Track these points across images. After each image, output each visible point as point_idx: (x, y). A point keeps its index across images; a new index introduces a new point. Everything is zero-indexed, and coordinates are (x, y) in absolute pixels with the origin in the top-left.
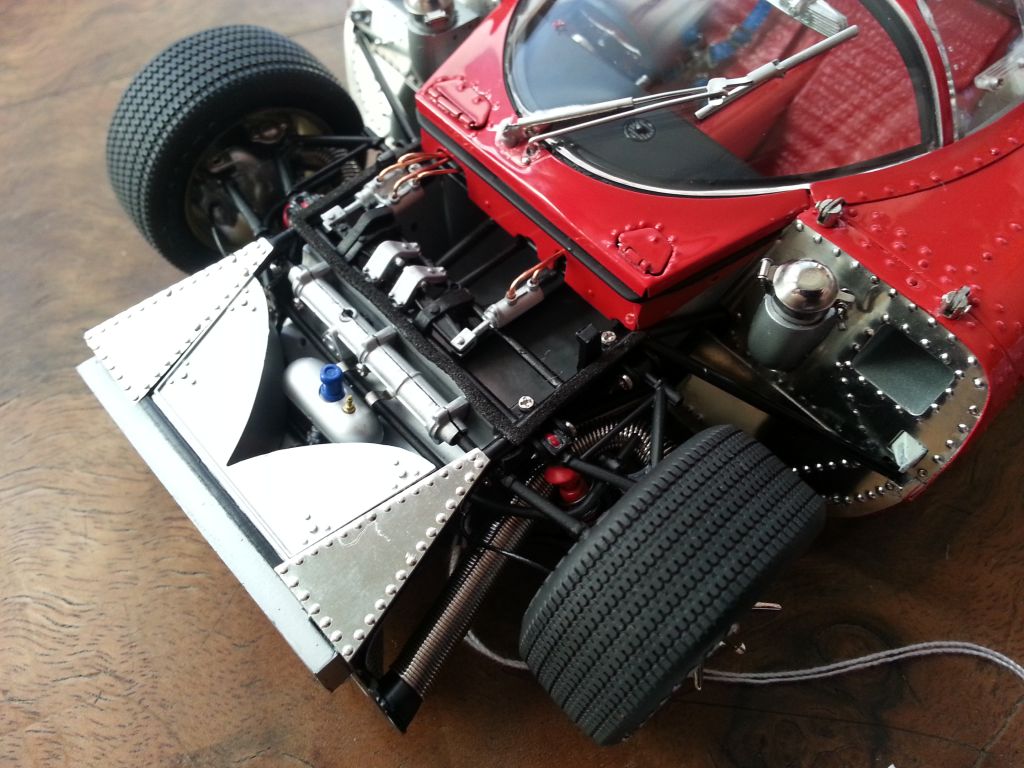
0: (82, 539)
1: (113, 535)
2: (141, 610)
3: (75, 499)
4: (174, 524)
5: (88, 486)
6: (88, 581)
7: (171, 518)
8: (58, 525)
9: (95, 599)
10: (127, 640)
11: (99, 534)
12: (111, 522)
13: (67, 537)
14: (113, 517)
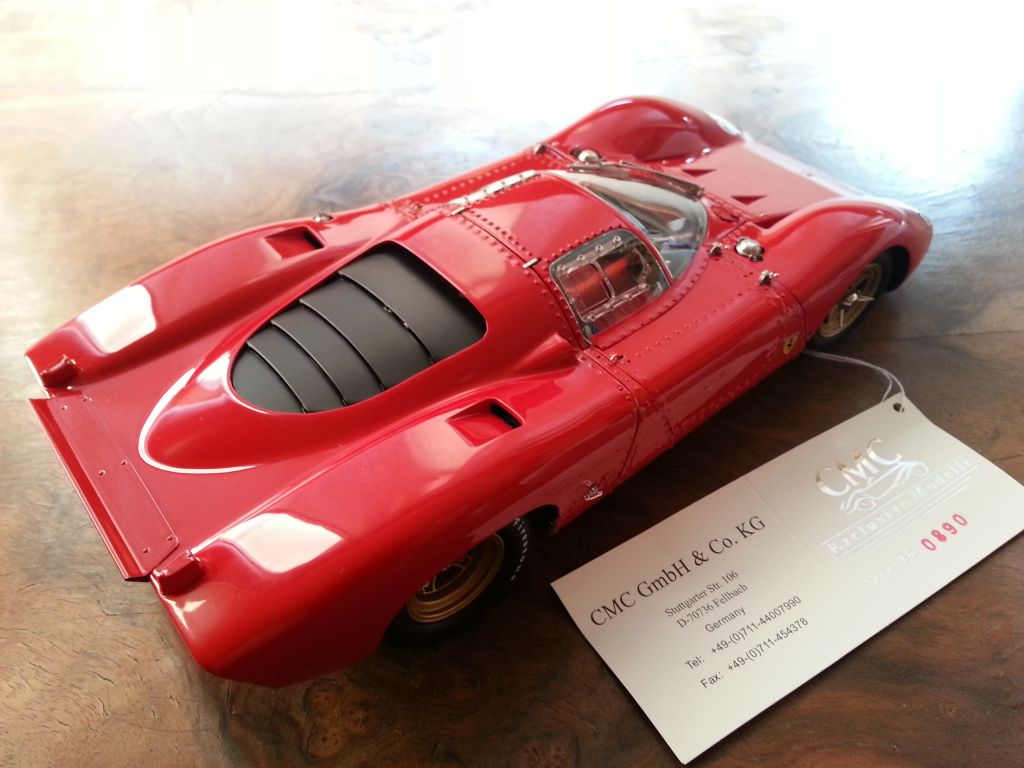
0: (24, 682)
1: (40, 686)
2: (27, 737)
3: (34, 656)
4: (74, 690)
5: (45, 650)
6: (12, 709)
7: (73, 686)
8: (17, 669)
9: (8, 722)
10: (10, 753)
11: (33, 682)
12: (44, 677)
13: (17, 679)
14: (46, 674)
